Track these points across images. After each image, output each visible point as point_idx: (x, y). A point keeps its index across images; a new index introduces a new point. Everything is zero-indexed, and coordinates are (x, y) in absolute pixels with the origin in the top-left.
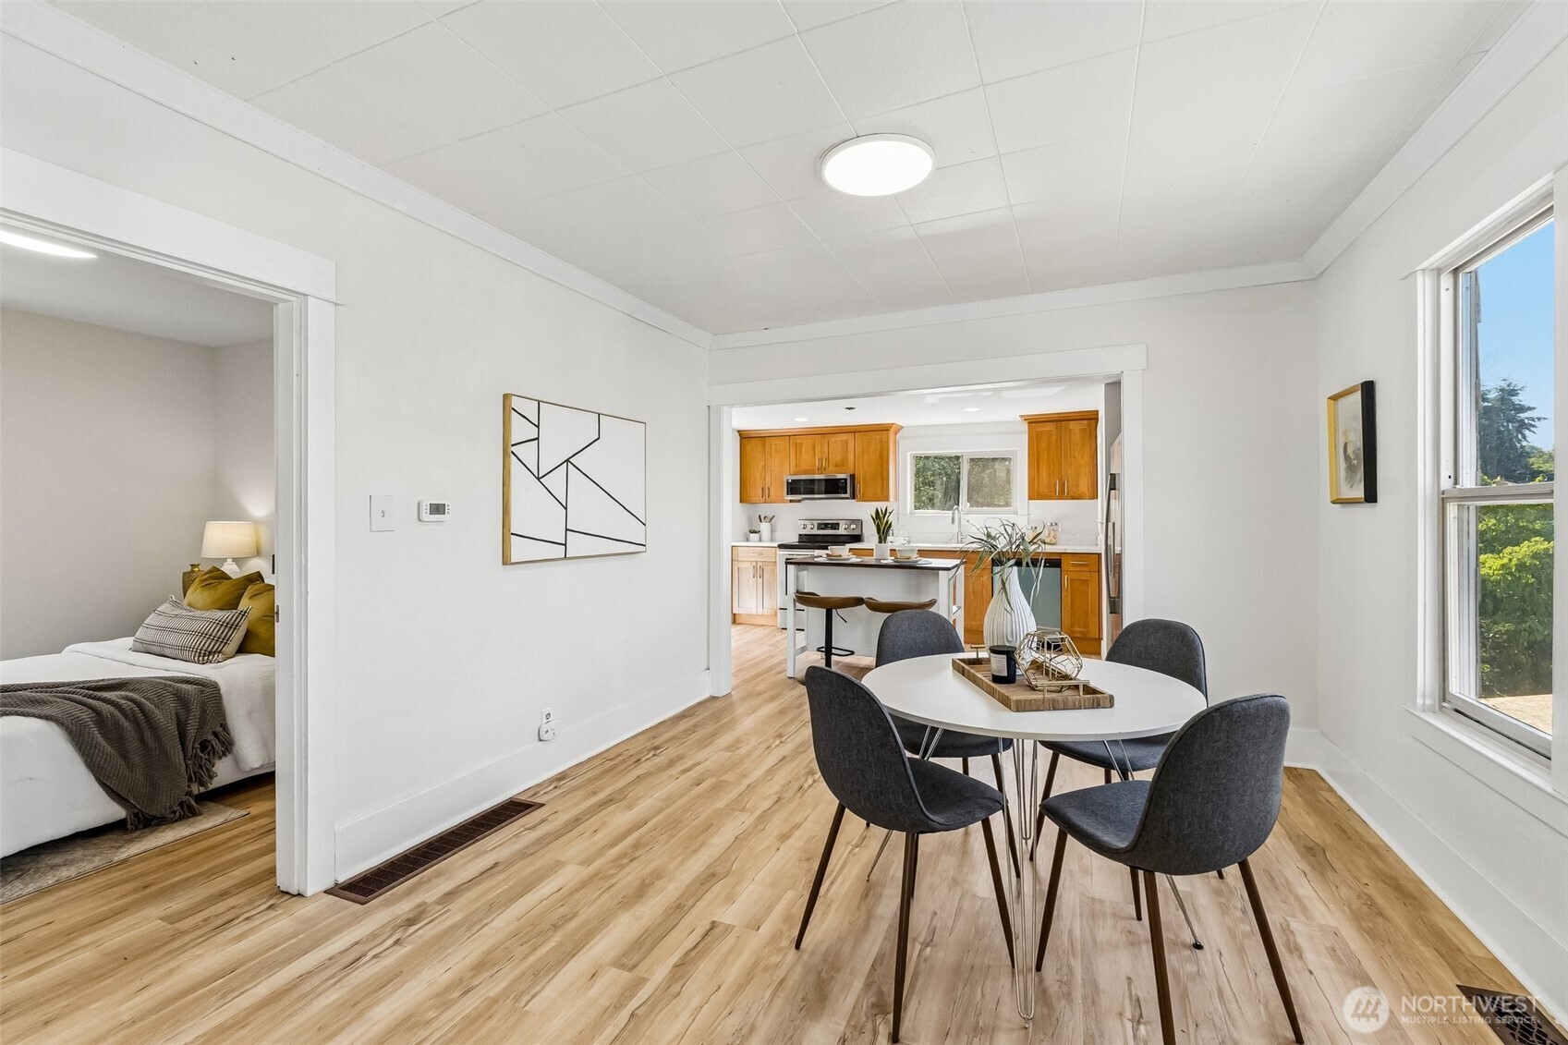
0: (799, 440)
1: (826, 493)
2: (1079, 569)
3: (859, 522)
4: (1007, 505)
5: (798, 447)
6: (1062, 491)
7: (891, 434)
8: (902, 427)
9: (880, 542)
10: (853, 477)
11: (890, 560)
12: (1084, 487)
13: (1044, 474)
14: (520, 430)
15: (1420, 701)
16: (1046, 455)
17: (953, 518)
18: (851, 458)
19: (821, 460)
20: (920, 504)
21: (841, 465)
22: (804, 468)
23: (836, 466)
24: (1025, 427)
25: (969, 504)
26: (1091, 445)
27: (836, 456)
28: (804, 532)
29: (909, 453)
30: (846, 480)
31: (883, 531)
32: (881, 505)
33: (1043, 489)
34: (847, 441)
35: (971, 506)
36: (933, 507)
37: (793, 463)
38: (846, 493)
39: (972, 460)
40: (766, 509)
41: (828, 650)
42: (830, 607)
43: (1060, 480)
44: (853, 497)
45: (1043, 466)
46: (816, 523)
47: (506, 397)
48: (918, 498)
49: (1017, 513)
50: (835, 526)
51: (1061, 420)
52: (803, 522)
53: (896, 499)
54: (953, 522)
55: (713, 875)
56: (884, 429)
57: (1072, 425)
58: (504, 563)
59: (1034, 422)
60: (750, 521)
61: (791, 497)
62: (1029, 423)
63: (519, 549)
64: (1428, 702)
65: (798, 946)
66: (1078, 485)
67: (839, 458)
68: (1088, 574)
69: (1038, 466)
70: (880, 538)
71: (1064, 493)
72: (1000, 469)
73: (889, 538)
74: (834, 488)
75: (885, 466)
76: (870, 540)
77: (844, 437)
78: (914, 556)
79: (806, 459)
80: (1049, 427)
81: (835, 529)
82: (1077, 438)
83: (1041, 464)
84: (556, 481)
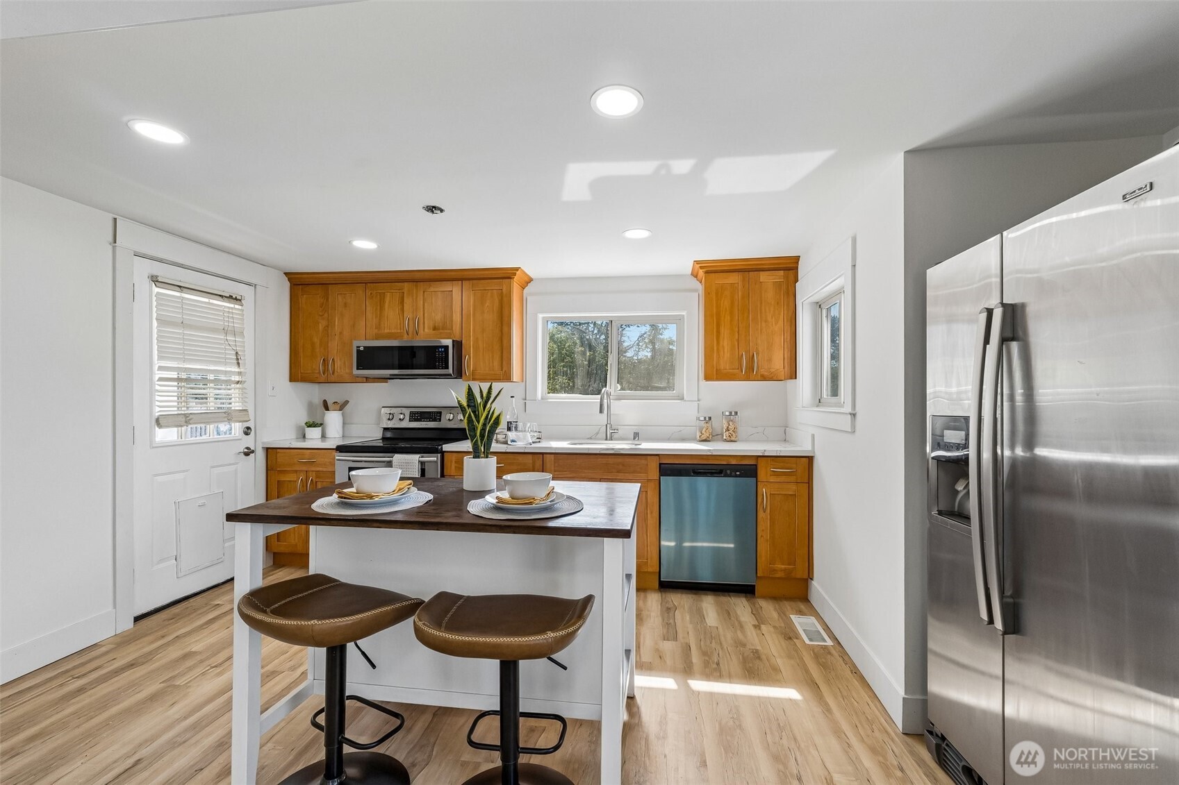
0: (380, 289)
1: (400, 367)
2: (783, 479)
4: (669, 387)
6: (751, 368)
7: (516, 284)
8: (532, 275)
10: (458, 345)
12: (778, 362)
13: (726, 343)
16: (728, 318)
17: (601, 406)
18: (457, 317)
19: (412, 319)
20: (555, 385)
21: (442, 326)
22: (387, 331)
23: (435, 329)
25: (620, 387)
26: (788, 305)
27: (434, 313)
28: (390, 425)
29: (540, 316)
30: (448, 349)
33: (725, 365)
34: (451, 291)
35: (622, 389)
36: (575, 388)
37: (370, 322)
38: (447, 367)
40: (333, 393)
43: (747, 352)
44: (457, 374)
45: (725, 332)
46: (407, 412)
48: (553, 377)
49: (682, 399)
50: (435, 415)
51: (749, 269)
52: (388, 410)
53: (521, 379)
54: (601, 411)
56: (506, 275)
57: (764, 277)
59: (711, 271)
60: (311, 407)
61: (364, 374)
62: (706, 272)
66: (770, 360)
67: (439, 317)
68: (794, 487)
69: (718, 332)
71: (750, 372)
75: (505, 329)
77: (446, 286)
79: (391, 318)
80: (734, 279)
81: (435, 420)
82: (770, 295)
83: (722, 330)
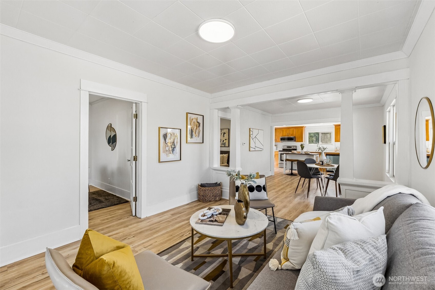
0: (283, 129)
1: (288, 140)
3: (296, 146)
4: (330, 143)
5: (283, 131)
7: (303, 128)
8: (306, 127)
9: (302, 150)
10: (295, 137)
11: (304, 153)
14: (251, 133)
15: (387, 171)
17: (317, 145)
18: (294, 133)
19: (288, 133)
20: (310, 142)
21: (292, 134)
24: (334, 126)
25: (321, 143)
27: (291, 133)
28: (284, 148)
29: (307, 132)
30: (293, 138)
31: (302, 147)
32: (302, 143)
33: (338, 140)
34: (294, 130)
36: (313, 143)
37: (282, 134)
38: (293, 140)
39: (322, 133)
40: (278, 143)
41: (292, 169)
42: (292, 161)
44: (295, 141)
46: (286, 146)
47: (250, 129)
48: (309, 141)
49: (332, 145)
50: (291, 147)
52: (283, 146)
53: (305, 142)
55: (277, 197)
56: (302, 127)
58: (249, 151)
59: (336, 126)
61: (281, 141)
63: (251, 149)
64: (388, 171)
65: (295, 193)
67: (292, 133)
69: (337, 135)
70: (302, 149)
72: (328, 135)
73: (303, 150)
74: (290, 139)
75: (302, 135)
76: (299, 150)
77: (293, 129)
78: (309, 153)
79: (285, 134)
84: (254, 139)
